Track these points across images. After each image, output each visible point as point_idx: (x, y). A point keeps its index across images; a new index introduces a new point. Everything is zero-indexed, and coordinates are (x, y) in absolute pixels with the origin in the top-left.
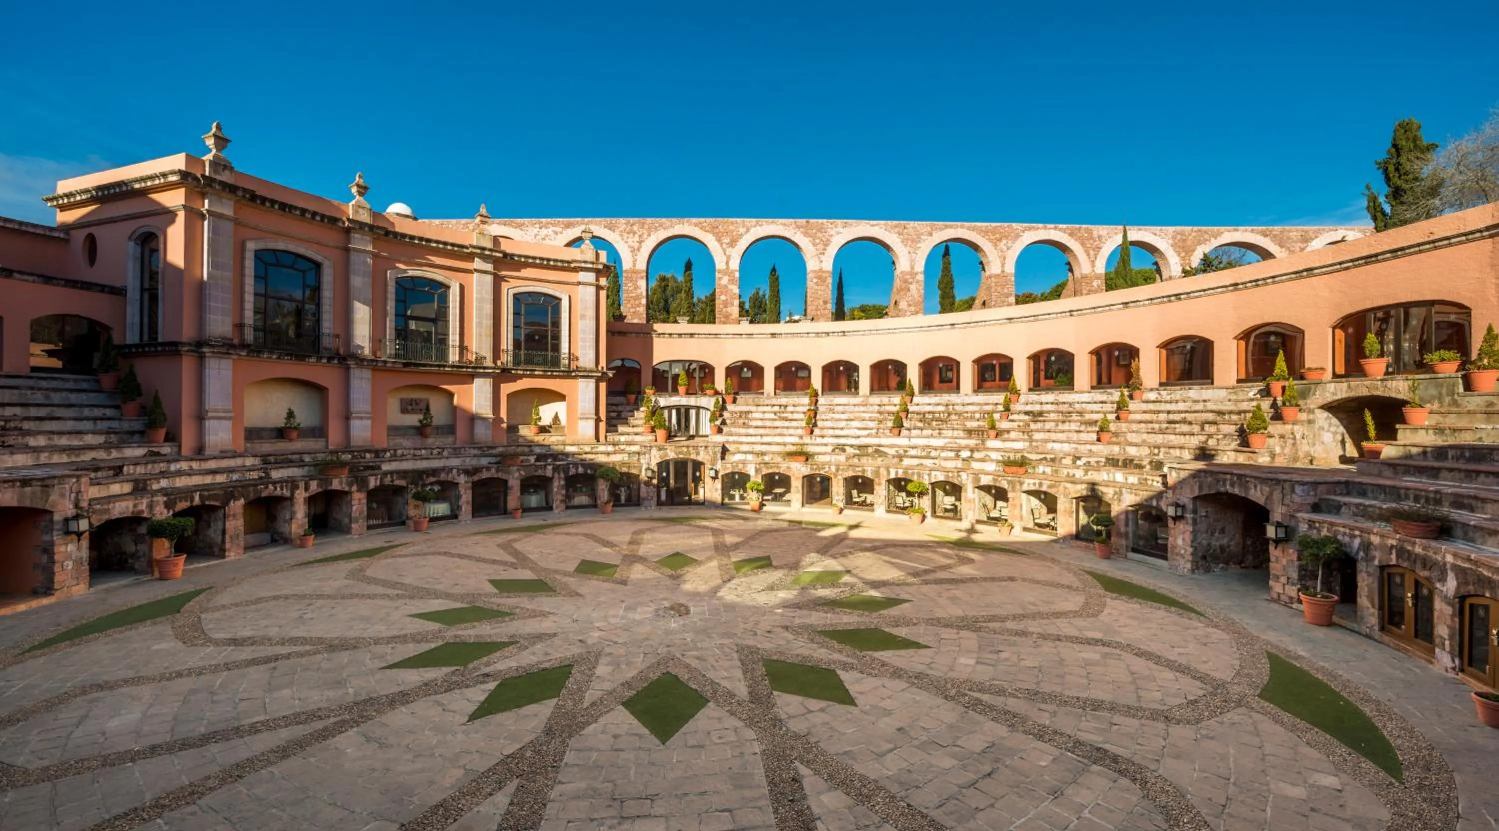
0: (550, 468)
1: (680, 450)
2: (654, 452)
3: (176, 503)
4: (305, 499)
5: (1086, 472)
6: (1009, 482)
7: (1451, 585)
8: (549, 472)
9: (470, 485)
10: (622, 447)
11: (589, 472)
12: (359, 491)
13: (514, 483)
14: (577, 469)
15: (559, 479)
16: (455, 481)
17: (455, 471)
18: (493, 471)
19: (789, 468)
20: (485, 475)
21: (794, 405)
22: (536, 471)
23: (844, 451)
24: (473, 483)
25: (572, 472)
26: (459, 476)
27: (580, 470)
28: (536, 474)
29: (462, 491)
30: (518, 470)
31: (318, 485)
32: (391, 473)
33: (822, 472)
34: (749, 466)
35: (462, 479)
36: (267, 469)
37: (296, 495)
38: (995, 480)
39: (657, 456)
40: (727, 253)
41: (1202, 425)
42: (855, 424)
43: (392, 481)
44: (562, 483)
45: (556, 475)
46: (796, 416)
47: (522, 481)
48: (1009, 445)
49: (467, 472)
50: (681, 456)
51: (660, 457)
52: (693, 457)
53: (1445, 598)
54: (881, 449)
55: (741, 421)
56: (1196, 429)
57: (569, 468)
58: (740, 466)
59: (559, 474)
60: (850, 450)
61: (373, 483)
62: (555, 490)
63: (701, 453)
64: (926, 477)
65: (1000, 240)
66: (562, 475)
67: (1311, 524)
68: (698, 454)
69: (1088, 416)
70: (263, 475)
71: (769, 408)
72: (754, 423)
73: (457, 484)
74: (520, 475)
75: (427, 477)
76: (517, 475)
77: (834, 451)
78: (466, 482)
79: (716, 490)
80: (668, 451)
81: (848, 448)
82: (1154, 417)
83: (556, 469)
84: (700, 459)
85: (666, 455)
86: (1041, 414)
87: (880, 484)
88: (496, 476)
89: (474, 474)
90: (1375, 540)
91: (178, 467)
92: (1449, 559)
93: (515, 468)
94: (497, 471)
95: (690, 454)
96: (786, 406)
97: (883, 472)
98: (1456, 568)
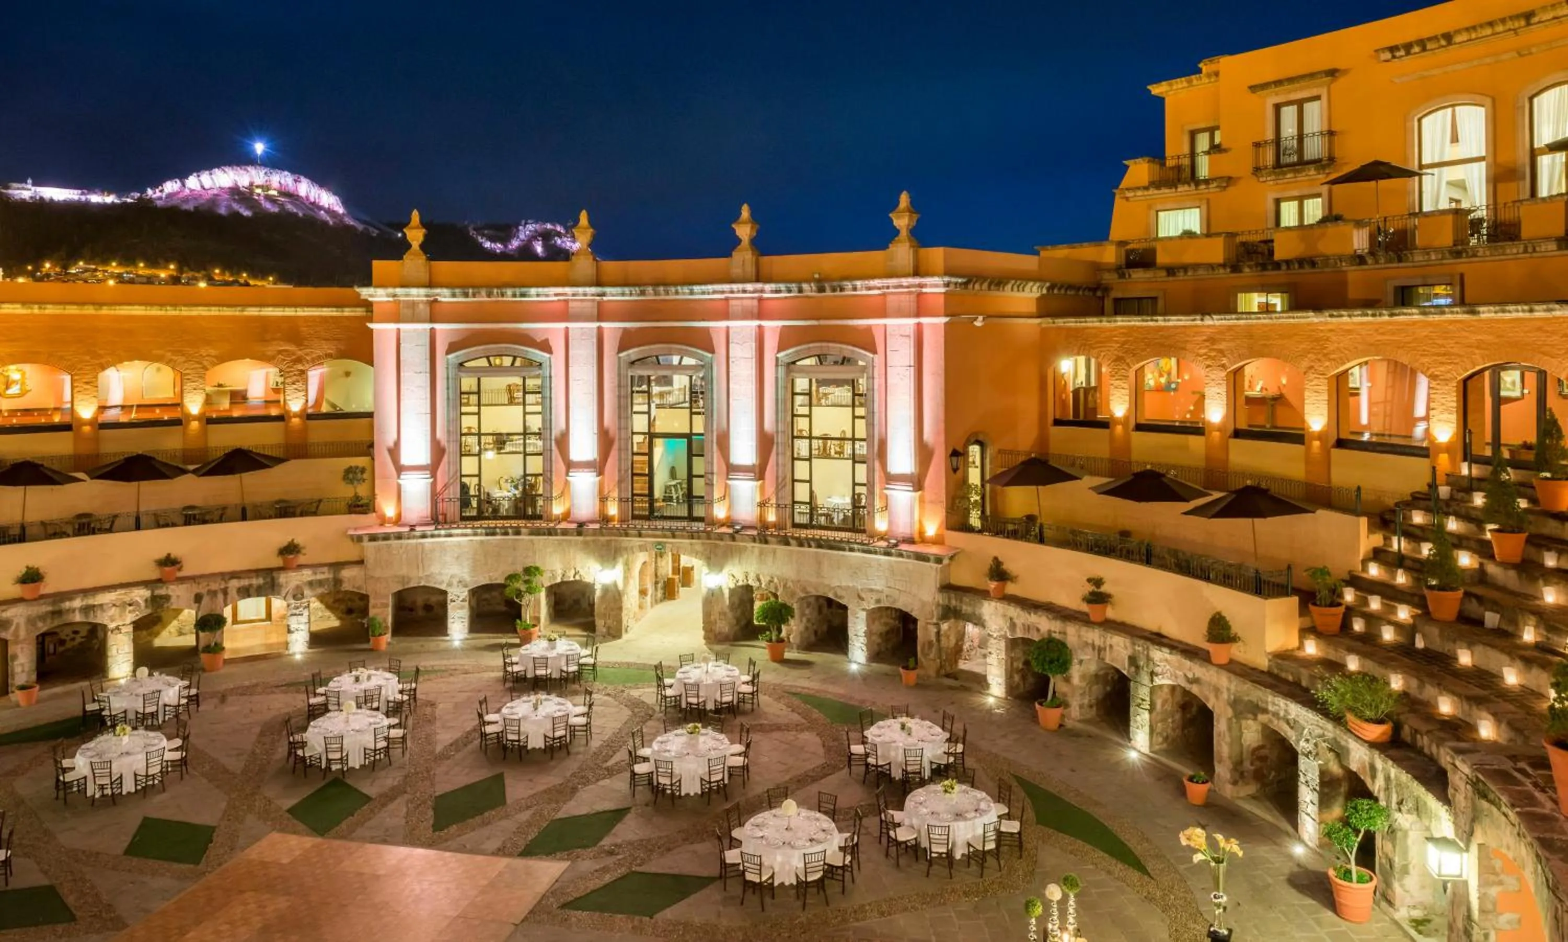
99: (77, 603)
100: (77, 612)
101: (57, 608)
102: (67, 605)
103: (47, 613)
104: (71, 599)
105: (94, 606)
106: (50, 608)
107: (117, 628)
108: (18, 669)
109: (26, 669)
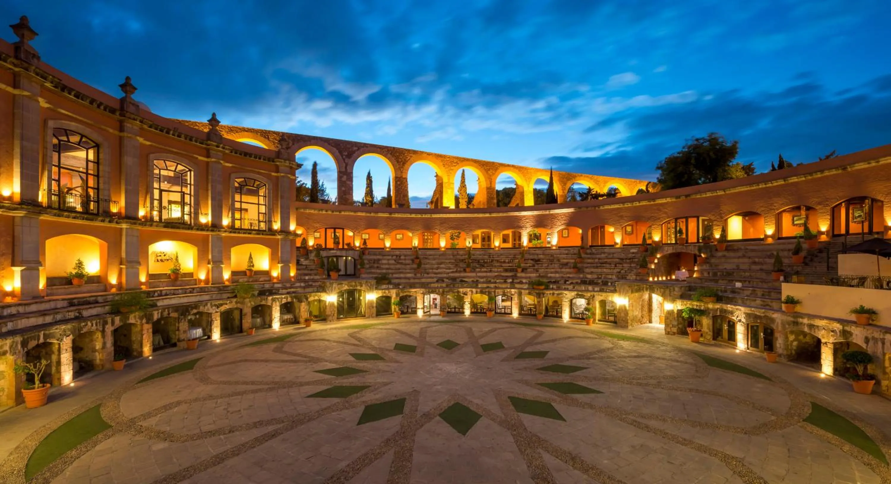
0: (270, 299)
1: (351, 284)
2: (335, 285)
3: (28, 343)
4: (112, 331)
8: (269, 302)
9: (219, 314)
11: (295, 300)
12: (147, 323)
13: (247, 311)
14: (287, 299)
15: (276, 306)
16: (210, 312)
18: (235, 302)
19: (416, 292)
20: (229, 306)
22: (261, 301)
23: (443, 281)
24: (221, 312)
25: (284, 300)
27: (289, 299)
31: (120, 321)
32: (168, 307)
34: (392, 292)
35: (214, 310)
36: (79, 309)
37: (106, 329)
39: (337, 288)
40: (346, 161)
42: (442, 266)
43: (169, 314)
44: (279, 308)
45: (274, 304)
46: (407, 262)
47: (253, 309)
48: (528, 275)
50: (351, 288)
51: (339, 288)
52: (359, 288)
54: (464, 279)
55: (376, 265)
57: (281, 299)
58: (387, 292)
61: (156, 316)
62: (273, 313)
63: (364, 285)
64: (493, 293)
65: (489, 170)
66: (277, 304)
68: (361, 286)
70: (78, 314)
71: (390, 257)
72: (384, 266)
74: (251, 304)
75: (192, 310)
76: (249, 304)
78: (217, 312)
79: (373, 307)
80: (344, 285)
81: (445, 280)
84: (363, 288)
85: (342, 288)
86: (539, 260)
88: (235, 307)
89: (221, 306)
91: (9, 311)
93: (249, 299)
95: (357, 286)
99: (805, 321)
100: (806, 326)
101: (795, 320)
102: (800, 320)
103: (791, 321)
104: (802, 318)
105: (814, 325)
106: (792, 319)
107: (826, 343)
108: (778, 345)
109: (782, 347)
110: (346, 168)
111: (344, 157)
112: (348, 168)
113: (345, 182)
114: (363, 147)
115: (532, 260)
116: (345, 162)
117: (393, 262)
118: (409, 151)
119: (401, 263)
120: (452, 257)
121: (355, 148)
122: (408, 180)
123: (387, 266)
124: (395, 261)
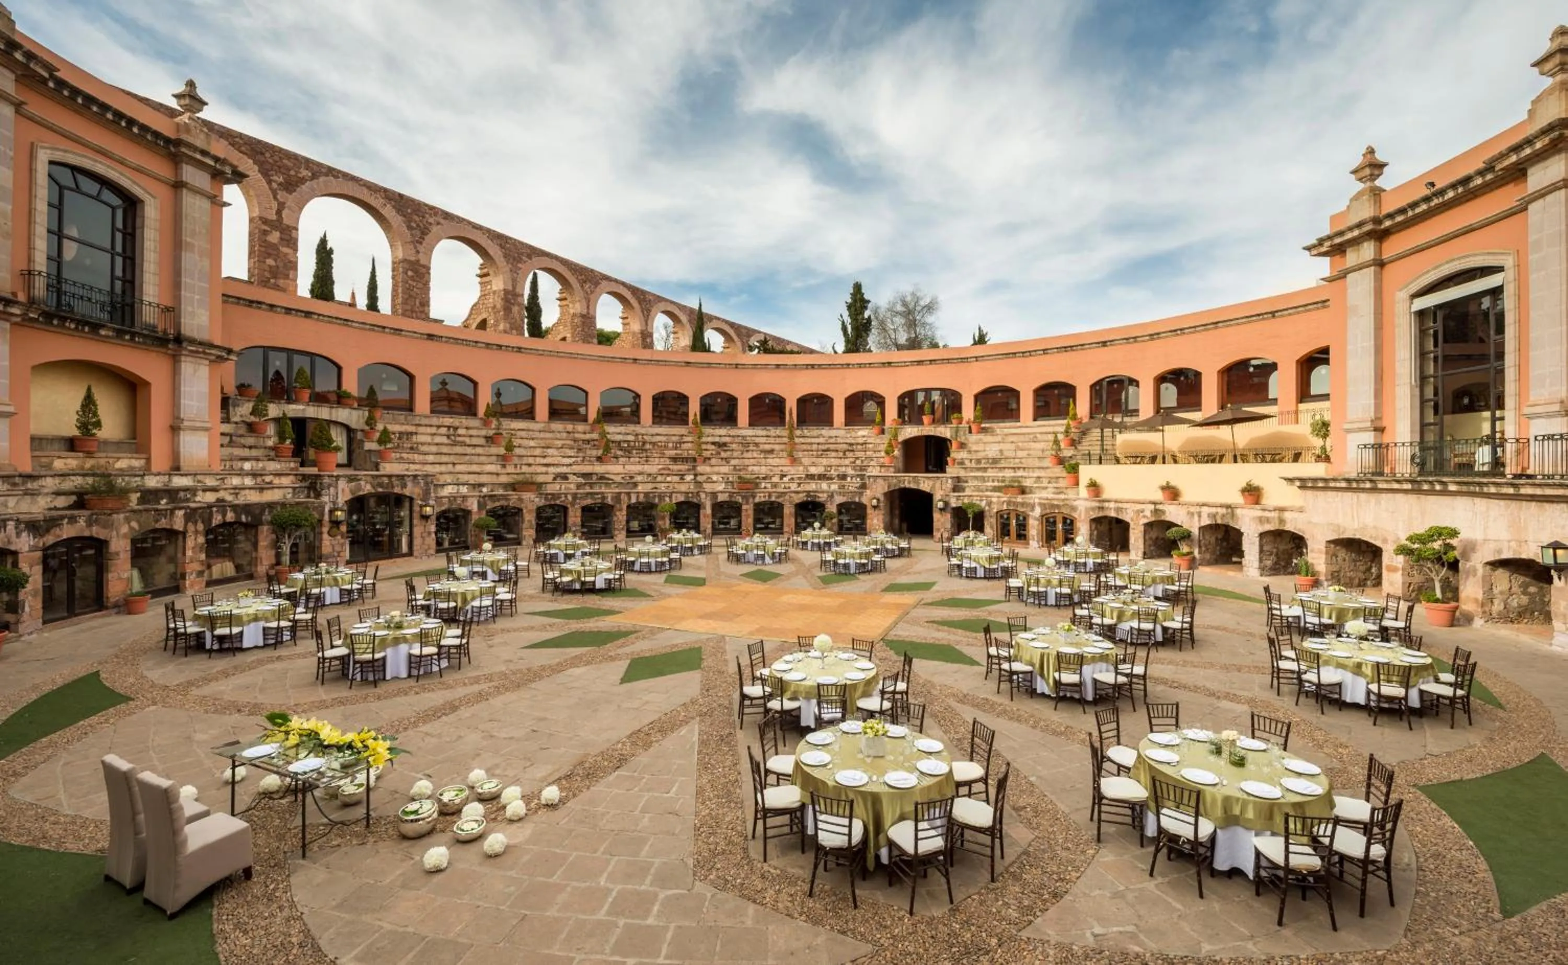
0: (180, 513)
1: (379, 480)
2: (342, 484)
5: (799, 484)
6: (743, 497)
7: (1038, 512)
8: (178, 522)
9: (39, 554)
10: (268, 479)
11: (243, 518)
13: (120, 546)
14: (224, 515)
15: (196, 532)
16: (13, 548)
17: (11, 525)
18: (82, 522)
19: (520, 500)
20: (67, 531)
21: (467, 428)
22: (157, 521)
23: (567, 479)
24: (45, 549)
25: (217, 519)
26: (18, 535)
27: (230, 516)
28: (158, 526)
29: (24, 567)
30: (128, 520)
33: (558, 502)
34: (470, 500)
35: (24, 543)
38: (730, 496)
39: (347, 490)
40: (280, 198)
41: (844, 453)
42: (551, 451)
44: (201, 540)
45: (191, 527)
47: (134, 542)
49: (34, 527)
50: (380, 490)
51: (352, 492)
52: (397, 490)
53: (1036, 519)
56: (841, 454)
57: (211, 514)
58: (459, 501)
59: (195, 523)
60: (572, 478)
62: (189, 553)
63: (410, 485)
64: (667, 499)
66: (201, 527)
67: (958, 498)
68: (404, 486)
69: (762, 447)
71: (434, 430)
73: (15, 553)
74: (131, 528)
76: (125, 529)
77: (555, 479)
78: (33, 549)
79: (429, 533)
80: (362, 483)
81: (570, 477)
82: (809, 447)
83: (191, 516)
84: (407, 492)
85: (360, 489)
86: (725, 444)
87: (621, 510)
88: (87, 533)
89: (48, 531)
90: (994, 500)
92: (1037, 501)
93: (122, 516)
94: (89, 524)
95: (393, 487)
96: (456, 429)
97: (624, 498)
98: (1040, 504)
110: (279, 212)
111: (275, 185)
112: (285, 213)
113: (274, 246)
114: (327, 175)
115: (713, 443)
116: (275, 198)
117: (444, 440)
118: (434, 210)
119: (464, 444)
120: (565, 435)
121: (305, 173)
122: (432, 271)
123: (434, 449)
124: (448, 437)
